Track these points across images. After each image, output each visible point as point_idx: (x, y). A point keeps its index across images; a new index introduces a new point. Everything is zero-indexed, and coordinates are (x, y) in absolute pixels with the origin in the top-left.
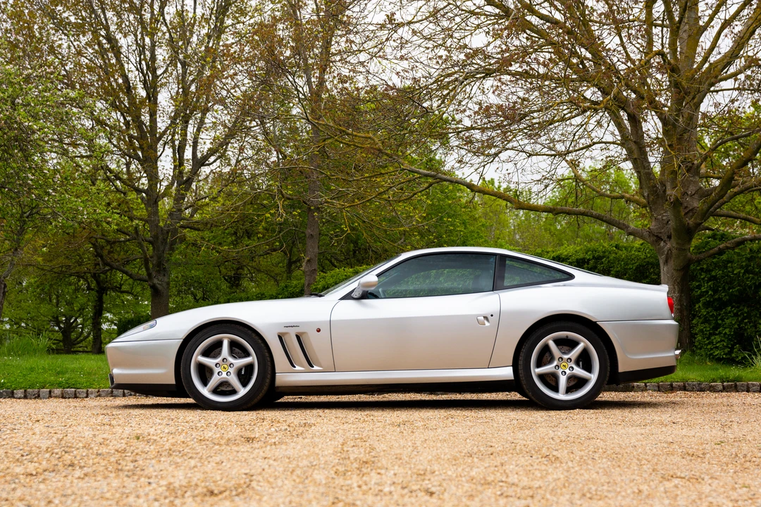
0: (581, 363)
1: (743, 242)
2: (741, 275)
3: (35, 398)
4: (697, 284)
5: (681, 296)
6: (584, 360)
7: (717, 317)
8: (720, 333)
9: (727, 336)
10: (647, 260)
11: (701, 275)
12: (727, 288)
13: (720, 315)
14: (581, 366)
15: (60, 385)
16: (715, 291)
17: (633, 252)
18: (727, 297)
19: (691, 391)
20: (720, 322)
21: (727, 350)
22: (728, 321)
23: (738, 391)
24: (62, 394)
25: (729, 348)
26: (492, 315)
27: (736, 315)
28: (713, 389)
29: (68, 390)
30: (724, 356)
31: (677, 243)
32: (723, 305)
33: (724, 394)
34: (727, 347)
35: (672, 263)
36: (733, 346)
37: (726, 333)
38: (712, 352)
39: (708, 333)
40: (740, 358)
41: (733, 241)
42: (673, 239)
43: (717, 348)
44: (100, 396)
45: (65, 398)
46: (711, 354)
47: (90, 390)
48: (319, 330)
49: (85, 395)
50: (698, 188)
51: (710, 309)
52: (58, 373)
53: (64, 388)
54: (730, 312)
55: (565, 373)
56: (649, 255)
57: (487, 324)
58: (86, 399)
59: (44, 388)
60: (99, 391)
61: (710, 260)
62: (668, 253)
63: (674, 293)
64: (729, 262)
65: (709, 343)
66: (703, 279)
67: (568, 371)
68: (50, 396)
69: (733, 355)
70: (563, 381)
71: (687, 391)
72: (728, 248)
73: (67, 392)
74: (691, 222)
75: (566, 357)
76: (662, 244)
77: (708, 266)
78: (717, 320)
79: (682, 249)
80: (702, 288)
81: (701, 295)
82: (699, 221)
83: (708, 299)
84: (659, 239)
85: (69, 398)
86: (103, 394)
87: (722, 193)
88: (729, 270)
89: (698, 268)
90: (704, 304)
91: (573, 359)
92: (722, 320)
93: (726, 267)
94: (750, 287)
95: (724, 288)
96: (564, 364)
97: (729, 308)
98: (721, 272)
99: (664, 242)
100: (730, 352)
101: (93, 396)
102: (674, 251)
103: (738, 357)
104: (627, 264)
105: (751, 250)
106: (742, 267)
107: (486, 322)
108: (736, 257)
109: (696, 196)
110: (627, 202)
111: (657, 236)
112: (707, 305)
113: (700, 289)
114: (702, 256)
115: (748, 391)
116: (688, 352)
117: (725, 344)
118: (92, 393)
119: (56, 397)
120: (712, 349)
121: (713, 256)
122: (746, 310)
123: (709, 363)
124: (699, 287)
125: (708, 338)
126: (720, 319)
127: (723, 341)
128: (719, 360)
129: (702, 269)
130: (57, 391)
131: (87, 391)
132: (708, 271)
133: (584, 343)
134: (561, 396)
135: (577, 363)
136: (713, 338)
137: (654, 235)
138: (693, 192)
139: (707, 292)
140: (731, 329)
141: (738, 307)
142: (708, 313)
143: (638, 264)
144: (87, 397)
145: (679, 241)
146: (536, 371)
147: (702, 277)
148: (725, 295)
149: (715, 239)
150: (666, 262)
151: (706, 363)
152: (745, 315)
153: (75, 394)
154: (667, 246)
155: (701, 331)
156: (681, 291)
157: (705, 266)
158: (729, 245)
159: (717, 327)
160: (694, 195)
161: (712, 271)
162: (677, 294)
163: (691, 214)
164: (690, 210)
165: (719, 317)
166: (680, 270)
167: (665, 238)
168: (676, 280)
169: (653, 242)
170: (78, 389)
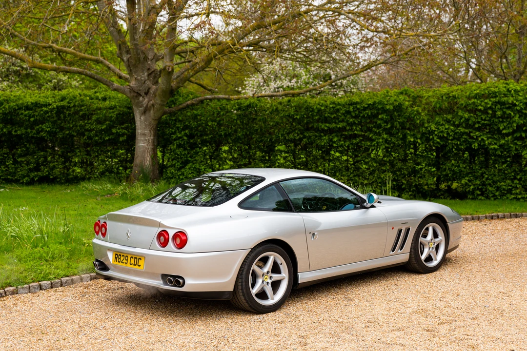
1: (203, 101)
5: (154, 139)
20: (190, 159)
35: (151, 114)
62: (147, 107)
63: (150, 136)
72: (194, 104)
74: (174, 85)
76: (141, 99)
77: (182, 118)
82: (181, 85)
83: (181, 142)
84: (139, 95)
99: (143, 97)
102: (156, 106)
111: (137, 93)
114: (174, 109)
137: (134, 92)
150: (145, 112)
154: (145, 100)
156: (156, 136)
158: (195, 102)
162: (152, 138)
163: (153, 74)
164: (152, 72)
165: (189, 156)
166: (155, 120)
167: (143, 94)
168: (153, 127)
169: (133, 96)
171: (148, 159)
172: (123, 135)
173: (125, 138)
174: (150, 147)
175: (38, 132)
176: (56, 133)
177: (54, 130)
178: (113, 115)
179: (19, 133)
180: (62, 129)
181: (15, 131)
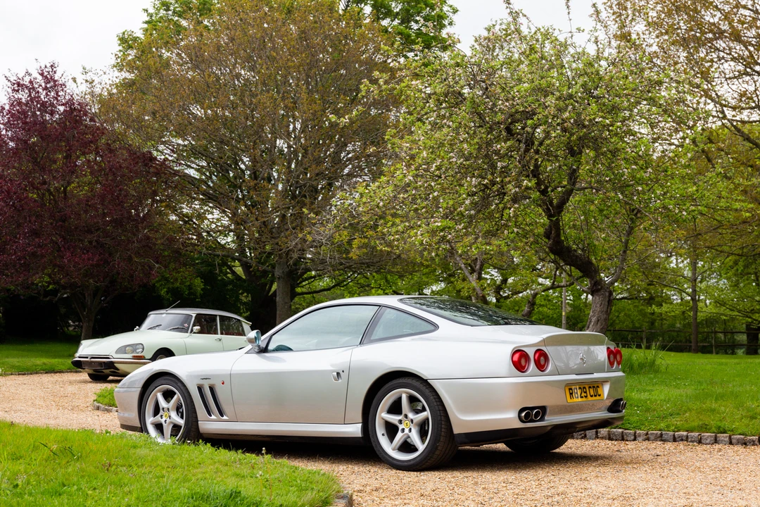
3: (582, 438)
24: (609, 435)
44: (648, 439)
45: (612, 440)
47: (638, 432)
49: (633, 438)
60: (647, 434)
73: (614, 433)
86: (652, 437)
118: (640, 436)
119: (602, 438)
131: (635, 433)
144: (635, 440)
153: (623, 436)
170: (626, 430)
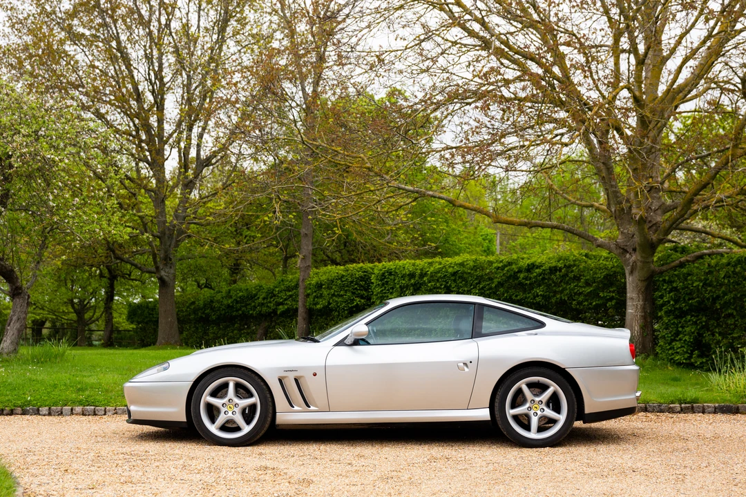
0: (551, 405)
1: (701, 257)
2: (700, 287)
3: (59, 415)
4: (660, 294)
5: (645, 304)
6: (554, 403)
7: (677, 325)
8: (680, 340)
9: (686, 342)
10: (613, 269)
11: (663, 286)
12: (687, 298)
13: (680, 322)
14: (551, 407)
15: (80, 403)
16: (676, 301)
17: (601, 262)
18: (687, 307)
19: (652, 412)
20: (680, 329)
21: (686, 356)
22: (687, 329)
23: (694, 413)
24: (83, 411)
25: (689, 353)
26: (471, 362)
27: (695, 323)
28: (671, 411)
29: (88, 407)
30: (684, 361)
31: (642, 257)
32: (682, 314)
33: (682, 415)
34: (687, 352)
35: (636, 274)
36: (692, 351)
37: (685, 340)
38: (673, 357)
39: (669, 339)
40: (698, 363)
41: (693, 255)
42: (637, 252)
43: (677, 353)
44: (116, 413)
45: (85, 415)
46: (672, 359)
47: (108, 408)
48: (315, 375)
49: (103, 413)
50: (661, 203)
51: (672, 317)
52: (79, 390)
53: (84, 406)
54: (689, 321)
55: (537, 414)
56: (616, 265)
57: (466, 369)
58: (104, 417)
59: (66, 405)
60: (115, 409)
61: (672, 272)
62: (633, 265)
63: (639, 301)
64: (689, 275)
65: (670, 349)
66: (665, 289)
67: (539, 413)
68: (72, 414)
69: (692, 360)
70: (534, 422)
71: (649, 412)
72: (688, 261)
73: (87, 410)
74: (654, 237)
75: (537, 399)
76: (628, 256)
77: (670, 278)
78: (678, 328)
79: (646, 262)
80: (665, 298)
81: (663, 305)
82: (661, 237)
83: (670, 308)
84: (625, 251)
85: (89, 415)
86: (120, 412)
87: (683, 212)
88: (689, 282)
89: (661, 279)
90: (666, 312)
91: (544, 401)
92: (683, 327)
93: (686, 279)
94: (708, 299)
95: (684, 299)
96: (536, 406)
97: (689, 317)
98: (681, 284)
99: (630, 254)
100: (690, 357)
101: (110, 414)
102: (639, 264)
103: (696, 362)
104: (596, 273)
105: (709, 265)
106: (701, 281)
107: (465, 368)
108: (695, 271)
109: (659, 212)
110: (596, 210)
111: (623, 249)
112: (668, 313)
113: (662, 298)
114: (664, 268)
115: (703, 413)
116: (651, 357)
117: (685, 350)
118: (109, 411)
119: (77, 414)
120: (673, 354)
121: (674, 268)
122: (704, 319)
123: (670, 368)
124: (661, 297)
125: (670, 344)
126: (681, 327)
127: (683, 347)
128: (679, 364)
129: (664, 281)
130: (78, 409)
131: (105, 409)
132: (670, 282)
133: (553, 387)
134: (533, 435)
135: (548, 405)
136: (674, 344)
137: (620, 248)
138: (657, 208)
139: (669, 302)
140: (690, 336)
141: (697, 316)
142: (669, 321)
143: (605, 273)
144: (105, 414)
145: (644, 255)
146: (510, 412)
147: (664, 288)
148: (685, 306)
149: (677, 251)
150: (632, 272)
151: (667, 368)
152: (704, 324)
153: (95, 412)
154: (634, 258)
155: (663, 337)
156: (645, 300)
157: (667, 278)
158: (689, 259)
159: (678, 333)
160: (657, 210)
161: (673, 282)
162: (641, 303)
163: (654, 228)
164: (654, 224)
165: (680, 325)
166: (644, 281)
167: (631, 251)
168: (640, 289)
169: (620, 253)
170: (97, 406)
171: (636, 329)
172: (612, 299)
173: (614, 302)
174: (639, 314)
175: (535, 298)
176: (550, 298)
177: (548, 293)
178: (600, 276)
179: (518, 298)
180: (555, 293)
181: (516, 296)
